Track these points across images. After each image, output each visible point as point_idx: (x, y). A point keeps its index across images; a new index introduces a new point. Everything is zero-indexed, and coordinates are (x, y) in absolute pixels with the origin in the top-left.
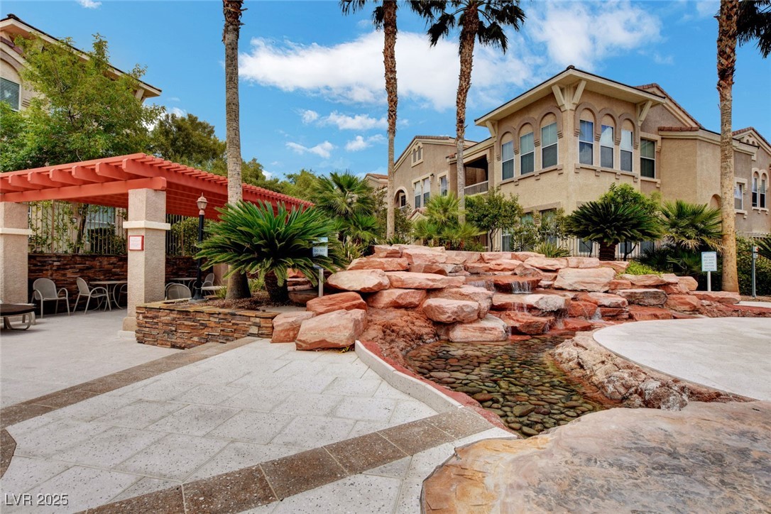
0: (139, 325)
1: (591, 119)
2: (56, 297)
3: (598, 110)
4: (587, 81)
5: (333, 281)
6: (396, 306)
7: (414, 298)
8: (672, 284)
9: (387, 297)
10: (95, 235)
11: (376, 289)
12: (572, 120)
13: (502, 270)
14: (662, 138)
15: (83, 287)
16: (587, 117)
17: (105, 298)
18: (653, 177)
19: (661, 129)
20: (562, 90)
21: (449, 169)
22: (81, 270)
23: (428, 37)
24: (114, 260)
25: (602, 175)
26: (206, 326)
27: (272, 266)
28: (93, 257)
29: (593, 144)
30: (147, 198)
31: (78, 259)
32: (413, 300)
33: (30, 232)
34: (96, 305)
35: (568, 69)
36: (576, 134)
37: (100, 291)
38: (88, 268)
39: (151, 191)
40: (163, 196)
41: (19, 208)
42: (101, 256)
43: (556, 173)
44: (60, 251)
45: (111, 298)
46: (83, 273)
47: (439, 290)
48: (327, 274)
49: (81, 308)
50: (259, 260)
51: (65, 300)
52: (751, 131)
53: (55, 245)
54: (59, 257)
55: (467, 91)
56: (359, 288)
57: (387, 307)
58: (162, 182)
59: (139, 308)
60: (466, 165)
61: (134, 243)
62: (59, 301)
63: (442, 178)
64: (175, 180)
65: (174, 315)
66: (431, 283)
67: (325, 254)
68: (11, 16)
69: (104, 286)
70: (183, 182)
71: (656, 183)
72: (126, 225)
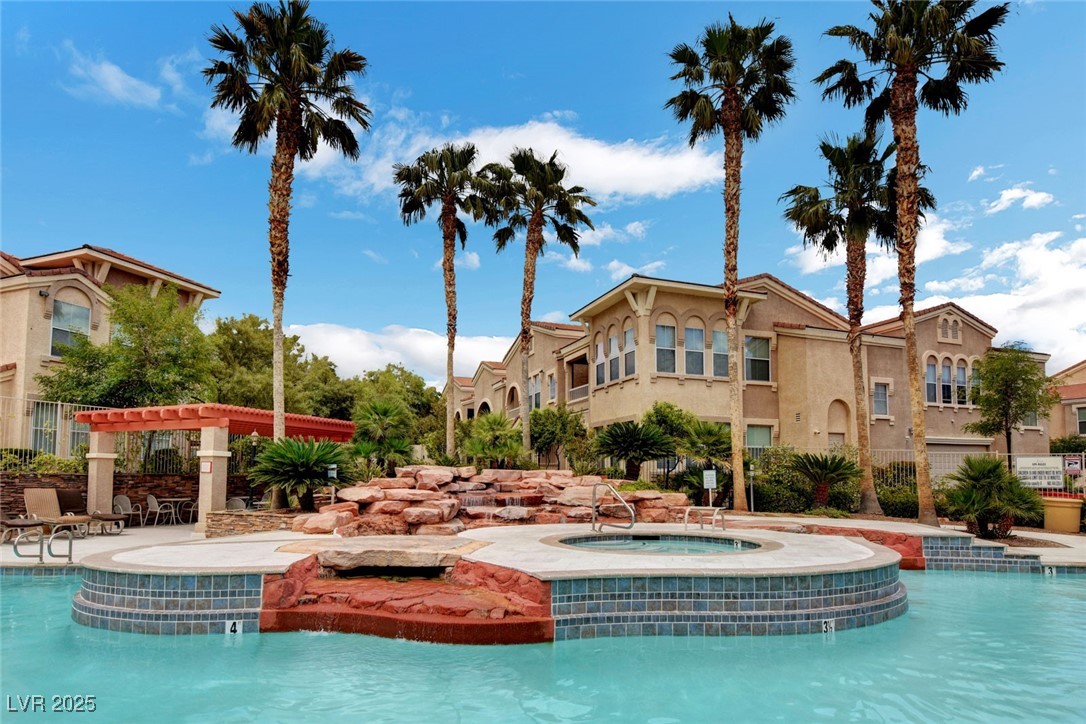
0: (209, 527)
1: (673, 324)
2: (131, 512)
3: (681, 312)
4: (658, 287)
5: (340, 495)
6: (384, 512)
7: (397, 507)
8: (648, 499)
9: (377, 506)
10: (162, 456)
11: (370, 500)
12: (647, 326)
13: (529, 488)
14: (778, 335)
15: (154, 505)
16: (667, 321)
17: (170, 513)
18: (768, 380)
19: (776, 325)
20: (634, 295)
21: (557, 367)
22: (150, 489)
23: (495, 242)
24: (177, 479)
25: (687, 383)
26: (254, 525)
27: (295, 484)
28: (160, 477)
29: (676, 349)
30: (215, 434)
31: (148, 478)
32: (395, 508)
33: (115, 456)
34: (164, 520)
35: (633, 276)
36: (652, 341)
37: (166, 507)
38: (156, 487)
39: (217, 429)
40: (226, 431)
41: (109, 437)
42: (167, 475)
43: (634, 382)
44: (134, 471)
45: (176, 514)
46: (151, 490)
47: (421, 502)
48: (337, 490)
49: (150, 522)
50: (287, 481)
51: (139, 515)
52: (951, 307)
53: (130, 466)
54: (133, 476)
55: (530, 301)
56: (356, 500)
57: (377, 513)
58: (226, 421)
59: (209, 514)
60: (570, 363)
61: (205, 467)
62: (134, 515)
63: (551, 376)
64: (235, 418)
65: (233, 518)
66: (411, 497)
67: (335, 476)
68: (85, 247)
69: (170, 502)
70: (241, 419)
71: (771, 386)
72: (199, 454)
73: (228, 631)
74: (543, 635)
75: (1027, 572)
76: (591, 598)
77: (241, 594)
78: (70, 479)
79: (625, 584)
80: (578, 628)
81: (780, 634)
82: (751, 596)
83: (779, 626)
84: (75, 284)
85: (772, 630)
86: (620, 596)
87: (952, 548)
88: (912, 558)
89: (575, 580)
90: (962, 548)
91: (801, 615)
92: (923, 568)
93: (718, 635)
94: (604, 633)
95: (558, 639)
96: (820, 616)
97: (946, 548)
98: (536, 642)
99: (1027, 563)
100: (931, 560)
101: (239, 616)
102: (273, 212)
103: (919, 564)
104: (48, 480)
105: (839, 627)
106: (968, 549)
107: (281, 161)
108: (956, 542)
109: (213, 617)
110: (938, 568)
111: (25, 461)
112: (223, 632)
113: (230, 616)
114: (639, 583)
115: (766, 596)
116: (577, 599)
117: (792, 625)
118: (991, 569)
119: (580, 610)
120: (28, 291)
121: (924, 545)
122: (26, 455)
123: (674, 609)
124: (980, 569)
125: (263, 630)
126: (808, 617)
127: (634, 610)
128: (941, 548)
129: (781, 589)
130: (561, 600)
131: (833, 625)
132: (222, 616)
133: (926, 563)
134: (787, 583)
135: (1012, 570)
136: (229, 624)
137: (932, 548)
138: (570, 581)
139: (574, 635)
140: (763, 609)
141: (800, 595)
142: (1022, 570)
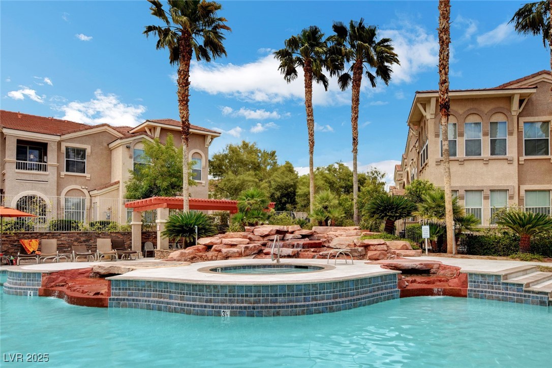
3: (461, 112)
4: (437, 98)
5: (198, 241)
6: (216, 250)
9: (214, 247)
18: (547, 154)
30: (161, 211)
36: (436, 136)
40: (167, 210)
56: (204, 244)
58: (165, 205)
61: (158, 228)
68: (147, 121)
71: (550, 159)
72: (156, 222)
73: (28, 295)
74: (104, 304)
75: (537, 304)
76: (129, 289)
77: (35, 281)
78: (125, 234)
79: (143, 284)
80: (119, 303)
81: (198, 315)
82: (190, 294)
83: (197, 310)
84: (143, 140)
85: (194, 312)
86: (142, 290)
87: (488, 283)
88: (458, 288)
89: (122, 281)
90: (495, 283)
91: (209, 306)
92: (465, 296)
93: (173, 312)
94: (131, 306)
95: (110, 307)
96: (220, 307)
97: (485, 283)
98: (100, 307)
99: (537, 298)
100: (471, 290)
101: (32, 290)
102: (179, 96)
103: (462, 293)
104: (115, 235)
105: (233, 314)
106: (499, 284)
107: (181, 69)
108: (491, 279)
109: (24, 289)
110: (476, 297)
111: (105, 226)
112: (27, 295)
113: (29, 289)
114: (149, 284)
115: (197, 295)
116: (123, 289)
117: (204, 310)
118: (511, 300)
119: (124, 295)
120: (121, 147)
121: (469, 279)
122: (105, 224)
123: (162, 298)
124: (505, 300)
125: (40, 296)
126: (213, 307)
127: (147, 297)
128: (481, 282)
129: (203, 291)
130: (116, 289)
131: (228, 313)
132: (27, 289)
133: (468, 292)
134: (206, 288)
135: (526, 302)
136: (29, 292)
137: (475, 282)
138: (120, 281)
139: (118, 306)
140: (195, 301)
141: (214, 295)
142: (533, 303)
